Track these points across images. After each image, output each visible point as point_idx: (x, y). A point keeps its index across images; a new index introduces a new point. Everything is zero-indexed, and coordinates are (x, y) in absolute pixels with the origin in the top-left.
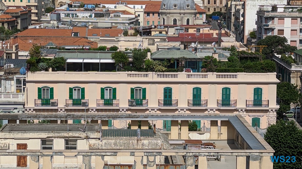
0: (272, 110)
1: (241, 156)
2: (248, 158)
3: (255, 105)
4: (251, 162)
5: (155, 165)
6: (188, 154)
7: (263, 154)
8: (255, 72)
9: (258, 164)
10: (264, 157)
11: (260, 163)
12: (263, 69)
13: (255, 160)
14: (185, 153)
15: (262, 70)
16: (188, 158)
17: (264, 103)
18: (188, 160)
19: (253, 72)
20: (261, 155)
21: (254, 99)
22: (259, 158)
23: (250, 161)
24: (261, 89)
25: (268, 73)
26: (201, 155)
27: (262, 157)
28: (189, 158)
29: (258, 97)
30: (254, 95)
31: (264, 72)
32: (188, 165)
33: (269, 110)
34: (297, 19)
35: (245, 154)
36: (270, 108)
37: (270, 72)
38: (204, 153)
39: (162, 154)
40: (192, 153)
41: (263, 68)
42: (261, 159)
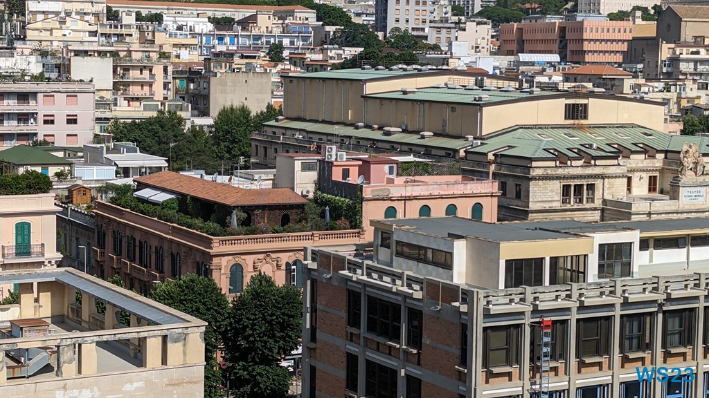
0: (50, 262)
1: (152, 337)
2: (165, 338)
3: (18, 254)
4: (170, 345)
5: (5, 368)
6: (64, 343)
7: (189, 329)
8: (16, 194)
9: (182, 348)
10: (191, 335)
11: (184, 345)
12: (30, 187)
13: (175, 342)
14: (59, 341)
15: (28, 190)
16: (63, 349)
17: (35, 249)
18: (63, 354)
19: (12, 193)
20: (185, 331)
21: (17, 243)
22: (183, 338)
23: (168, 344)
24: (29, 225)
25: (41, 195)
26: (86, 342)
27: (186, 334)
28: (66, 349)
29: (23, 240)
30: (16, 237)
31: (33, 194)
32: (64, 362)
33: (44, 262)
34: (76, 96)
35: (159, 332)
36: (46, 259)
37: (44, 192)
38: (92, 338)
39: (17, 346)
40: (70, 340)
41: (30, 185)
42: (185, 339)
